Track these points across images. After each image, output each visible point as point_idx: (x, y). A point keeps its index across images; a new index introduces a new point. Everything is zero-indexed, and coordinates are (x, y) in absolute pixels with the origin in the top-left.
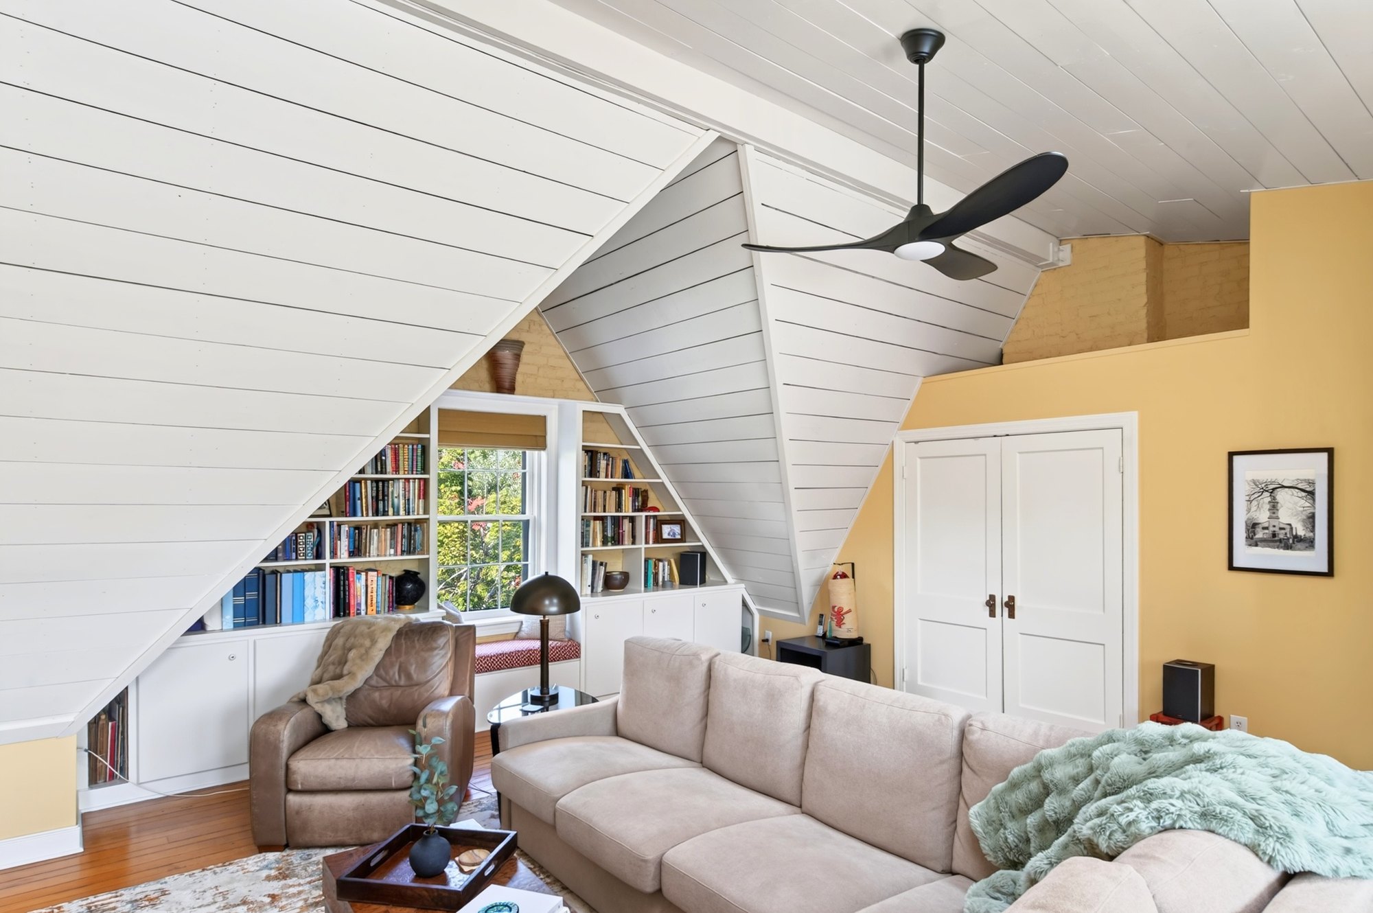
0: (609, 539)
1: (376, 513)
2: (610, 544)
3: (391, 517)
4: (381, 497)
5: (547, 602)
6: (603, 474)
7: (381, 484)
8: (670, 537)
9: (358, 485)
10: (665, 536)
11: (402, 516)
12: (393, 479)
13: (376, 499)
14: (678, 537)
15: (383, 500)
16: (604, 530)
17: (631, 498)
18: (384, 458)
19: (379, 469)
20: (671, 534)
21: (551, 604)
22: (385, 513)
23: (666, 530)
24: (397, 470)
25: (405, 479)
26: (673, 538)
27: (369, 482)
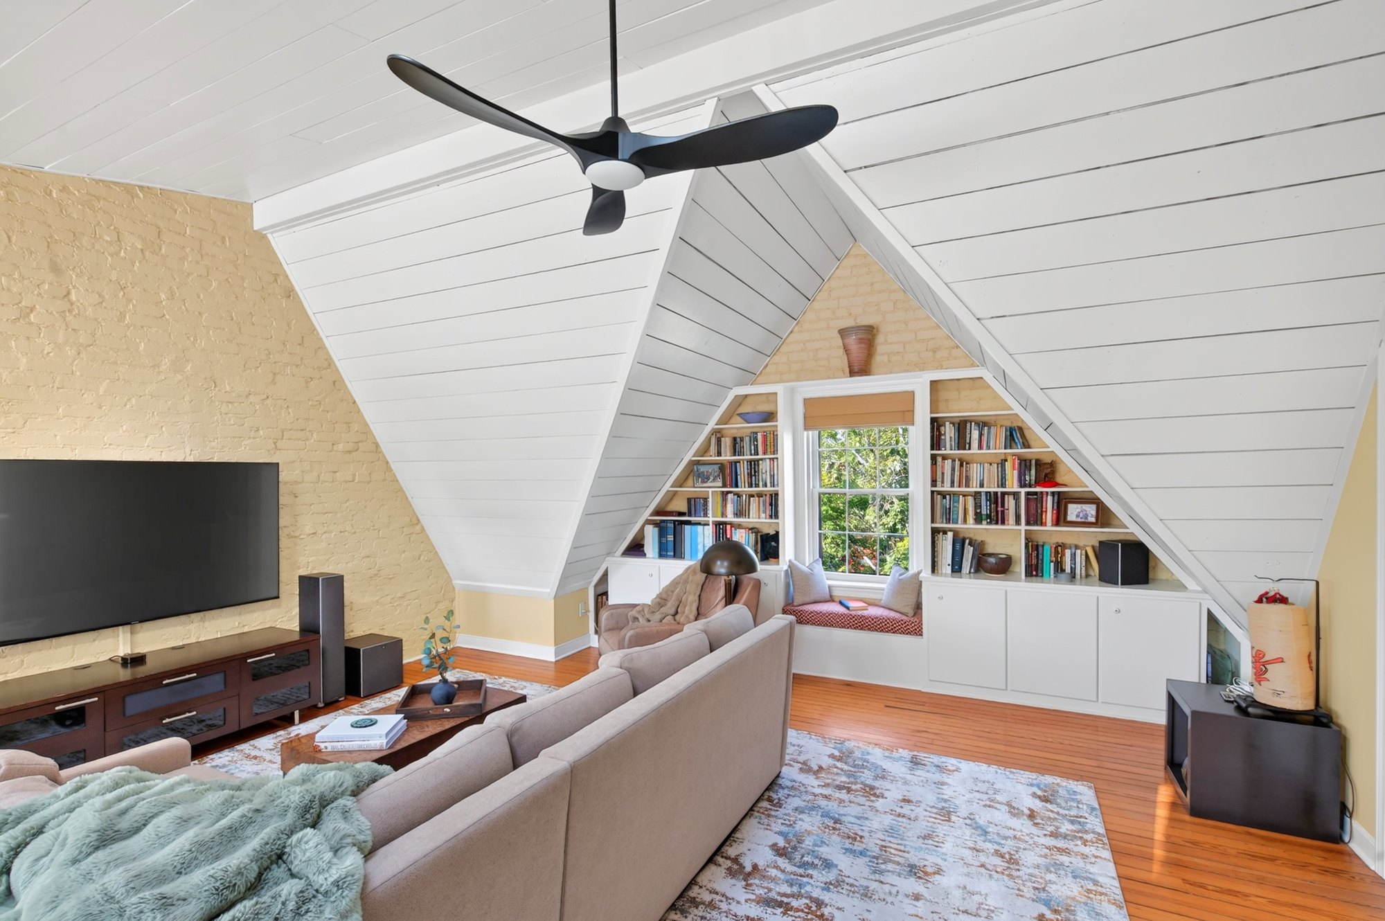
0: (984, 517)
1: (751, 486)
2: (984, 522)
3: (761, 489)
4: (753, 474)
5: (719, 563)
6: (975, 444)
7: (753, 463)
8: (1079, 520)
9: (738, 464)
10: (1071, 517)
11: (769, 488)
12: (762, 459)
13: (750, 475)
14: (1093, 520)
15: (755, 475)
16: (977, 506)
17: (1016, 472)
18: (756, 443)
19: (753, 452)
20: (1081, 515)
21: (722, 566)
22: (757, 485)
23: (1073, 511)
24: (765, 453)
25: (770, 459)
26: (1083, 520)
27: (745, 462)
